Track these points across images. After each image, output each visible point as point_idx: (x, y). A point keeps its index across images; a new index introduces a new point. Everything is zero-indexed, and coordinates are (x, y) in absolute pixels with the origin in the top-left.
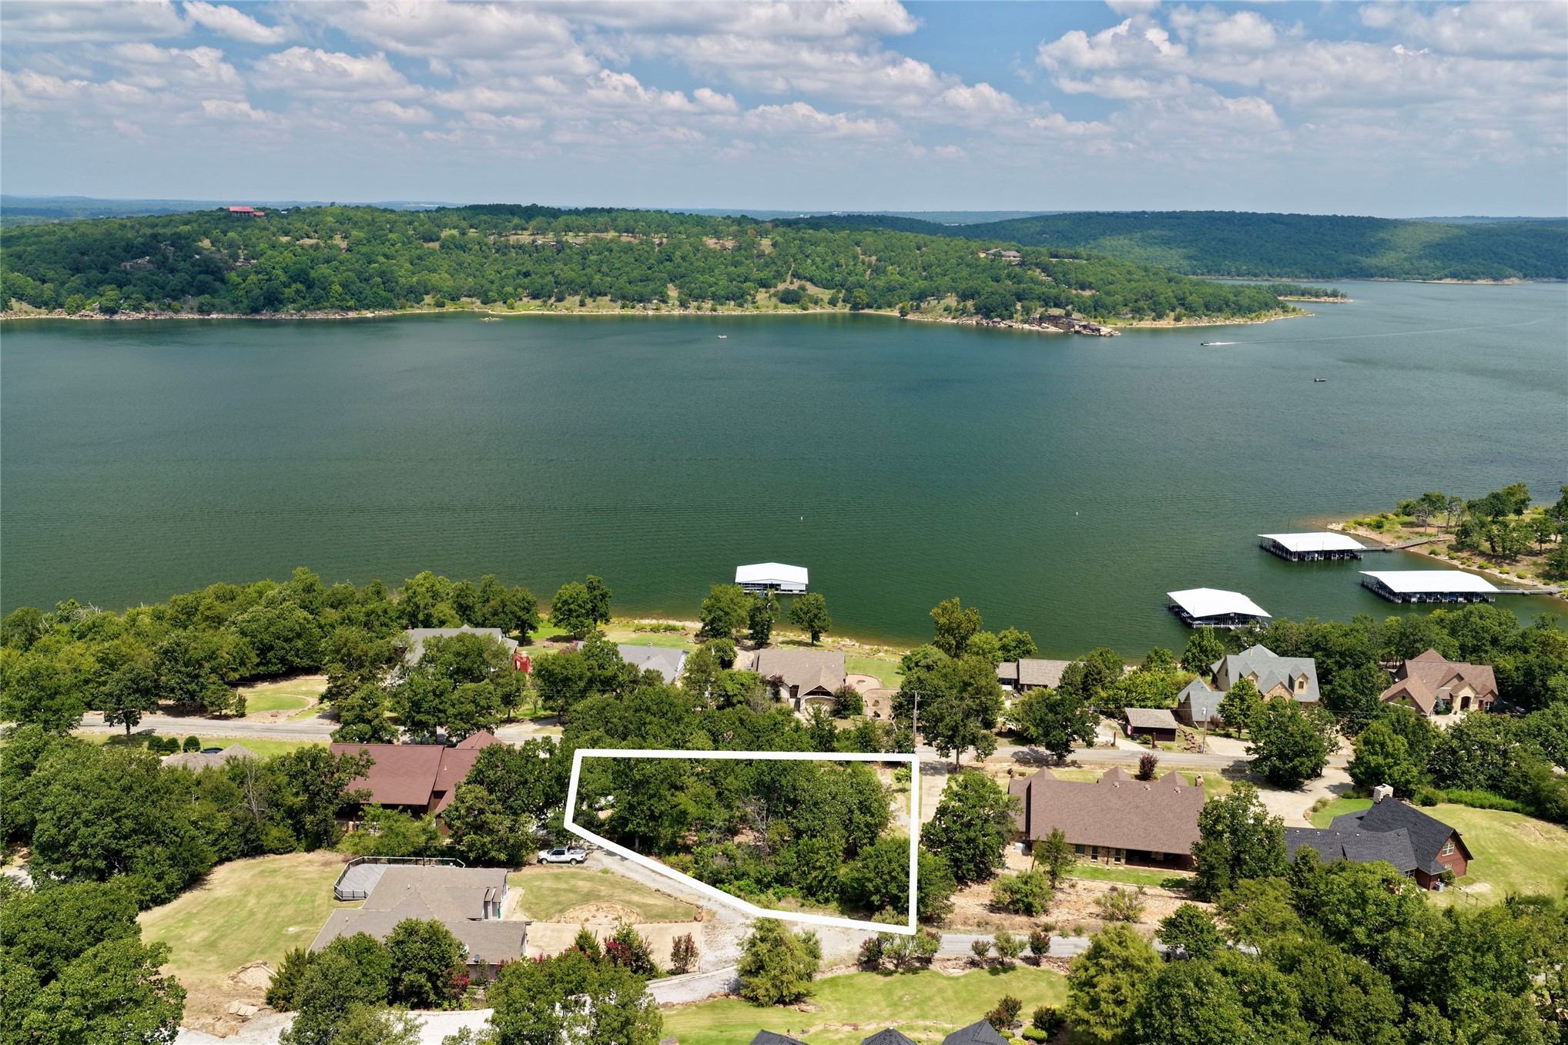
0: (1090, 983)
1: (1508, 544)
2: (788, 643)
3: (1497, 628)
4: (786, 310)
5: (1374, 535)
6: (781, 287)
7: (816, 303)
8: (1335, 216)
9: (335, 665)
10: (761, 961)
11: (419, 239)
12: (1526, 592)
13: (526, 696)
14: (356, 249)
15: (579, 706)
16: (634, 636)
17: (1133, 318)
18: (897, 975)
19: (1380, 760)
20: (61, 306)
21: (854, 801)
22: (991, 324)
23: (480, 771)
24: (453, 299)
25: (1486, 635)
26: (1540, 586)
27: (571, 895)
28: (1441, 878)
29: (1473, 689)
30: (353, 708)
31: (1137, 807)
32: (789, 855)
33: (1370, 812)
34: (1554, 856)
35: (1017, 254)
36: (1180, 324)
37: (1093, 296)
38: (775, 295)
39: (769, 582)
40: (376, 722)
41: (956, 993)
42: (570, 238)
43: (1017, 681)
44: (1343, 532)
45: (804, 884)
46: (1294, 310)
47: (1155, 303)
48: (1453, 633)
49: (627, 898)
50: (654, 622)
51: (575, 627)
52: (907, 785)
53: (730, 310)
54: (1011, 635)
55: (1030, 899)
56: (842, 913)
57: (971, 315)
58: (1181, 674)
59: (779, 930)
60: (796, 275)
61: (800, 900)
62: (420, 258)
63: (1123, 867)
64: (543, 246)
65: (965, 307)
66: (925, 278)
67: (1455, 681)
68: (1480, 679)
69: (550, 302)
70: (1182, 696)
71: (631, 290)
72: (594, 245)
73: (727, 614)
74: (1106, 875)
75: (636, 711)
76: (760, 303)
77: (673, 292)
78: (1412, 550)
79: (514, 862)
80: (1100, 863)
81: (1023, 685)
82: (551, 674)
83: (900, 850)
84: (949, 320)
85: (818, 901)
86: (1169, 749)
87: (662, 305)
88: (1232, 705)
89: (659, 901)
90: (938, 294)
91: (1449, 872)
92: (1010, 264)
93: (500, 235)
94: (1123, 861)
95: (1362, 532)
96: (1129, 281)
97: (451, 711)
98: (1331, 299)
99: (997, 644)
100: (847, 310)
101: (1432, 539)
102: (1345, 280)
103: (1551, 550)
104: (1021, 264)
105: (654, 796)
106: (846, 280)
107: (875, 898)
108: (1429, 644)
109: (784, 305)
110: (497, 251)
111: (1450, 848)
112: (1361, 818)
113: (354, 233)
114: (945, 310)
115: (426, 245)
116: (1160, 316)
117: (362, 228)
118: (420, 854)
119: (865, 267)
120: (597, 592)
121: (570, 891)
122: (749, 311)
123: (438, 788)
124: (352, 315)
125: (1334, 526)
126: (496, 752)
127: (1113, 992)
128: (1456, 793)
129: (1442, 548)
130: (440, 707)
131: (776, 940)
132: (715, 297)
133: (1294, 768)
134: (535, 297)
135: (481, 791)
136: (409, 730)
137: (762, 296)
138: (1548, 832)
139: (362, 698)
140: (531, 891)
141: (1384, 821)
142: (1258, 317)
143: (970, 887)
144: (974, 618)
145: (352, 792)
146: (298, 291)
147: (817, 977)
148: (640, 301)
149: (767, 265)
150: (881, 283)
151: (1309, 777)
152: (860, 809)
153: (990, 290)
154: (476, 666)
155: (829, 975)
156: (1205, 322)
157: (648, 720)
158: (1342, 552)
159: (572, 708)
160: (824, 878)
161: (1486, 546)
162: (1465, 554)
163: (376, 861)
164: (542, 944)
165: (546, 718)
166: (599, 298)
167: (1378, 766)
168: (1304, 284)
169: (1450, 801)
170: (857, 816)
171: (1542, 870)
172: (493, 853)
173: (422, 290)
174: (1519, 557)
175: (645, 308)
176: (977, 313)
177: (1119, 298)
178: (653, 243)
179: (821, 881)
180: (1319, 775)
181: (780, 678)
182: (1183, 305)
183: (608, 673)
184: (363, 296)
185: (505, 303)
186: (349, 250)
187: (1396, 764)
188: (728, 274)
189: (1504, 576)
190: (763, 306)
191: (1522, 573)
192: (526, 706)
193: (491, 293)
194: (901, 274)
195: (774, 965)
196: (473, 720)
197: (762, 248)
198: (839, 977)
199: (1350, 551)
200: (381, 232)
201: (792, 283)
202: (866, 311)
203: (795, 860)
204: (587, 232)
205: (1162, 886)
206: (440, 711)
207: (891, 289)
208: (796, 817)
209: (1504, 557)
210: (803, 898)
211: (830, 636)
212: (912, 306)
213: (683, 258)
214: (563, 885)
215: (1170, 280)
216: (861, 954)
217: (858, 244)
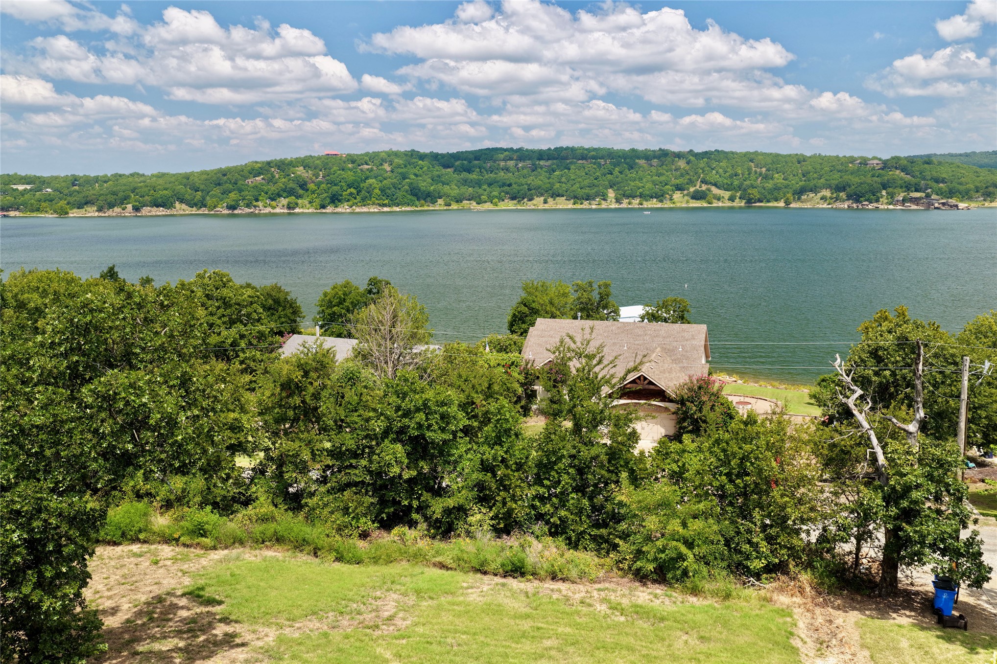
4: (696, 204)
6: (692, 189)
7: (719, 199)
11: (441, 166)
14: (396, 171)
17: (984, 200)
20: (205, 206)
22: (860, 207)
24: (457, 202)
35: (880, 162)
37: (948, 186)
38: (687, 194)
42: (541, 162)
53: (653, 204)
57: (843, 201)
60: (704, 182)
62: (438, 177)
64: (522, 166)
65: (838, 196)
66: (805, 181)
69: (523, 201)
71: (581, 192)
72: (558, 166)
76: (676, 200)
77: (611, 194)
84: (825, 206)
87: (603, 202)
90: (815, 190)
92: (874, 169)
93: (495, 162)
100: (743, 204)
104: (884, 168)
106: (742, 184)
109: (694, 201)
110: (493, 172)
113: (396, 160)
114: (821, 199)
115: (444, 170)
117: (402, 158)
119: (757, 175)
122: (667, 204)
124: (386, 209)
132: (642, 196)
134: (513, 198)
137: (677, 196)
146: (351, 194)
148: (587, 200)
149: (682, 175)
150: (769, 185)
153: (859, 181)
166: (558, 198)
173: (437, 196)
175: (590, 204)
176: (848, 200)
177: (971, 187)
178: (600, 163)
184: (395, 197)
185: (492, 202)
186: (392, 171)
188: (653, 181)
190: (678, 201)
193: (483, 197)
194: (785, 179)
197: (679, 164)
200: (414, 160)
201: (701, 186)
202: (758, 204)
207: (777, 189)
212: (794, 198)
213: (621, 172)
217: (751, 161)
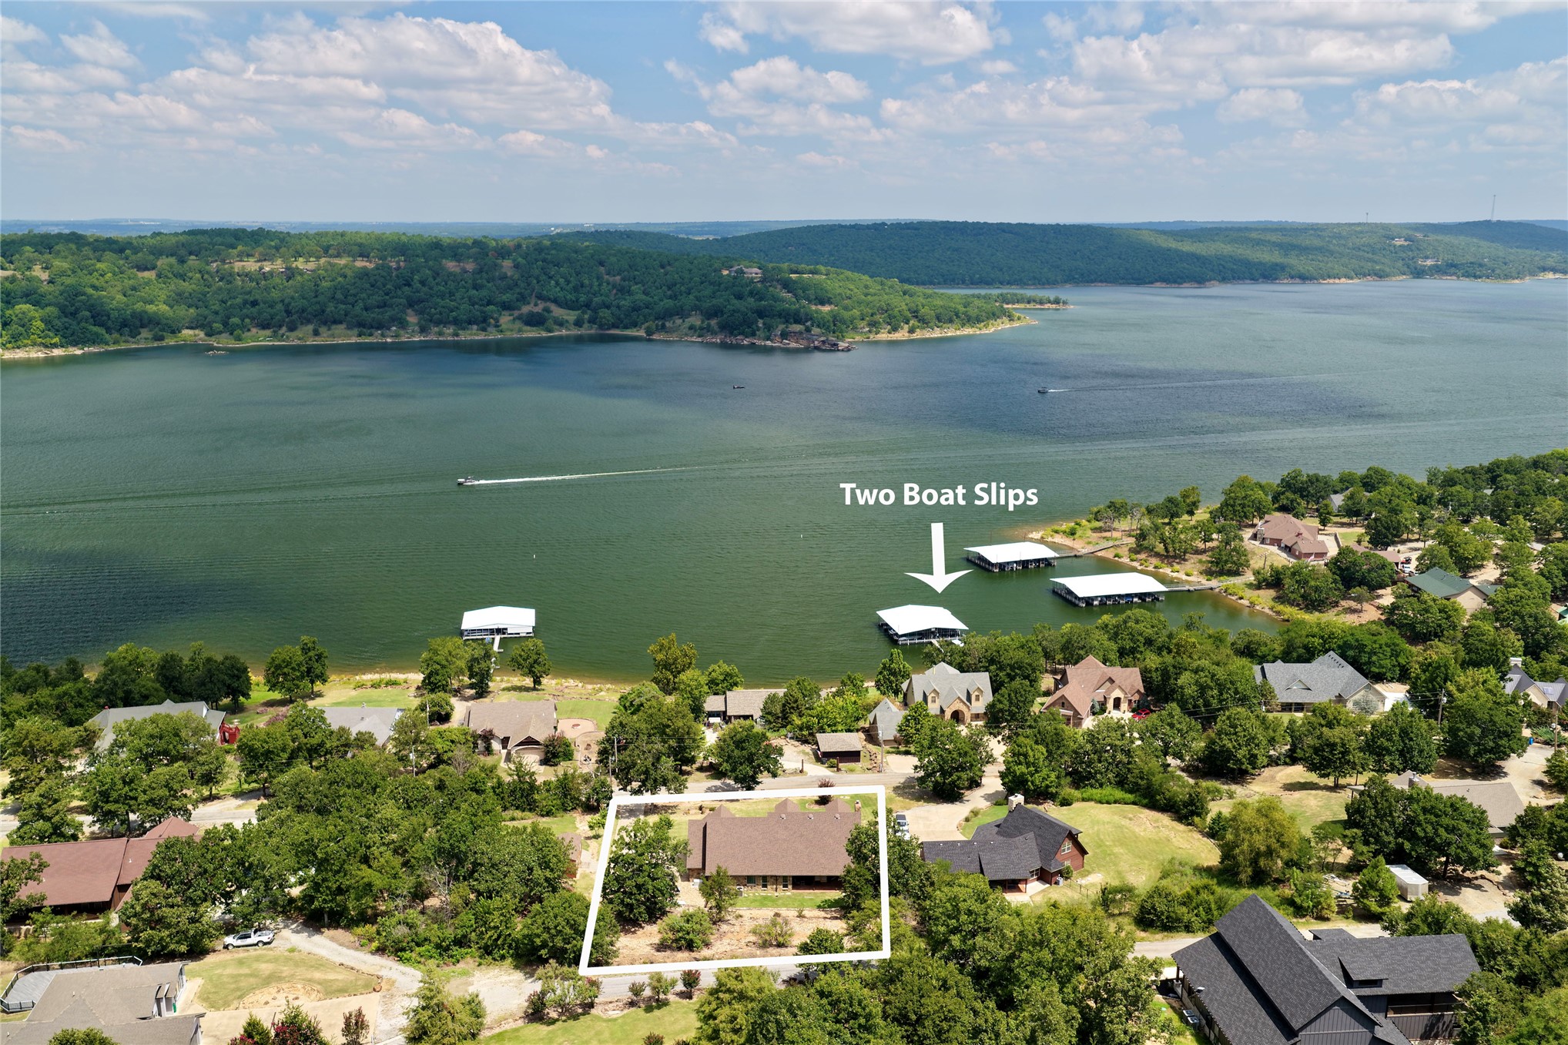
0: (711, 1017)
1: (1177, 545)
2: (508, 689)
3: (1150, 631)
4: (531, 333)
5: (1067, 541)
6: (525, 309)
7: (561, 325)
8: (1058, 225)
9: (16, 758)
10: (424, 1027)
11: (132, 267)
12: (1192, 589)
13: (228, 773)
14: (59, 280)
15: (284, 778)
16: (354, 693)
17: (870, 331)
18: (560, 1022)
19: (1023, 769)
21: (532, 859)
22: (734, 342)
23: (155, 866)
24: (173, 332)
25: (1140, 638)
26: (1204, 581)
27: (252, 980)
28: (1060, 873)
29: (1123, 690)
30: (31, 806)
31: (802, 836)
32: (467, 917)
33: (1006, 820)
34: (1157, 842)
35: (759, 271)
36: (915, 336)
37: (832, 311)
38: (519, 318)
39: (496, 627)
40: (56, 819)
41: (612, 1034)
42: (300, 264)
43: (725, 712)
44: (1042, 541)
45: (482, 943)
46: (1019, 319)
47: (890, 317)
48: (1114, 637)
49: (309, 976)
50: (376, 677)
51: (290, 690)
52: (600, 831)
53: (473, 335)
54: (719, 669)
55: (691, 936)
56: (516, 967)
57: (714, 333)
58: (873, 694)
59: (439, 997)
60: (540, 297)
61: (478, 959)
62: (134, 289)
63: (790, 892)
64: (271, 273)
65: (709, 325)
66: (670, 297)
67: (1108, 684)
68: (1130, 679)
69: (281, 332)
70: (871, 717)
71: (369, 316)
72: (326, 271)
73: (443, 667)
74: (774, 901)
75: (331, 784)
76: (504, 327)
77: (412, 318)
78: (1099, 554)
79: (196, 952)
80: (769, 891)
81: (730, 717)
82: (251, 749)
83: (567, 905)
84: (694, 339)
85: (494, 959)
86: (852, 771)
87: (402, 332)
88: (907, 726)
89: (341, 976)
90: (682, 313)
91: (1068, 868)
92: (752, 281)
93: (223, 261)
94: (790, 887)
95: (1059, 539)
96: (866, 295)
97: (142, 798)
98: (1054, 306)
99: (704, 680)
100: (593, 332)
101: (1117, 543)
102: (1068, 286)
103: (1212, 549)
104: (763, 281)
105: (338, 872)
106: (591, 301)
107: (543, 952)
108: (1089, 650)
109: (529, 328)
110: (221, 280)
111: (1068, 846)
112: (998, 826)
113: (57, 263)
114: (690, 329)
115: (140, 274)
116: (895, 329)
117: (66, 257)
118: (97, 954)
119: (610, 287)
120: (311, 654)
121: (251, 975)
122: (493, 335)
123: (123, 881)
124: (57, 352)
125: (1036, 535)
126: (172, 846)
127: (731, 1022)
128: (1090, 792)
129: (1124, 551)
130: (131, 794)
131: (438, 1005)
132: (456, 322)
133: (954, 782)
134: (264, 327)
135: (154, 885)
136: (98, 820)
137: (505, 319)
138: (1156, 821)
139: (41, 796)
140: (211, 980)
141: (1016, 827)
142: (986, 326)
143: (643, 928)
144: (690, 653)
145: (24, 898)
147: (485, 1034)
148: (378, 328)
149: (509, 287)
150: (626, 303)
151: (970, 788)
152: (540, 865)
153: (732, 308)
154: (171, 746)
155: (497, 1031)
156: (937, 333)
157: (341, 793)
158: (1038, 561)
159: (275, 781)
160: (499, 937)
161: (1160, 548)
162: (1143, 556)
163: (48, 968)
164: (218, 1033)
165: (251, 791)
166: (334, 327)
167: (1023, 774)
168: (1029, 293)
169: (1083, 800)
170: (538, 873)
171: (1145, 857)
172: (172, 947)
173: (138, 323)
174: (1188, 556)
175: (383, 335)
176: (721, 331)
177: (856, 312)
178: (390, 268)
179: (496, 940)
180: (978, 785)
181: (491, 731)
182: (916, 317)
183: (315, 741)
184: (69, 332)
185: (231, 334)
186: (51, 282)
187: (1037, 771)
188: (470, 298)
189: (1175, 575)
190: (508, 329)
191: (1189, 571)
192: (229, 781)
193: (215, 325)
194: (645, 293)
195: (436, 1029)
196: (168, 804)
197: (504, 270)
198: (506, 1031)
199: (1046, 559)
200: (87, 262)
201: (536, 305)
202: (612, 332)
203: (473, 922)
204: (318, 258)
205: (819, 907)
206: (132, 798)
207: (636, 309)
208: (477, 880)
209: (1175, 557)
210: (480, 957)
211: (555, 677)
212: (657, 325)
213: (423, 283)
214: (245, 971)
215: (905, 294)
216: (528, 1007)
217: (601, 264)
